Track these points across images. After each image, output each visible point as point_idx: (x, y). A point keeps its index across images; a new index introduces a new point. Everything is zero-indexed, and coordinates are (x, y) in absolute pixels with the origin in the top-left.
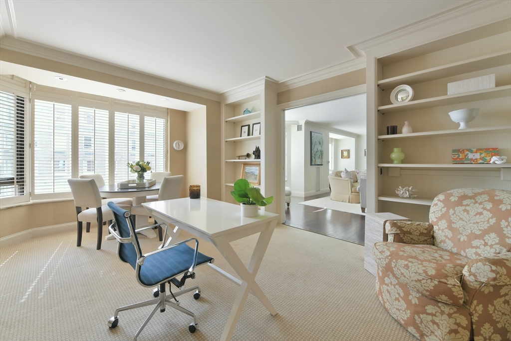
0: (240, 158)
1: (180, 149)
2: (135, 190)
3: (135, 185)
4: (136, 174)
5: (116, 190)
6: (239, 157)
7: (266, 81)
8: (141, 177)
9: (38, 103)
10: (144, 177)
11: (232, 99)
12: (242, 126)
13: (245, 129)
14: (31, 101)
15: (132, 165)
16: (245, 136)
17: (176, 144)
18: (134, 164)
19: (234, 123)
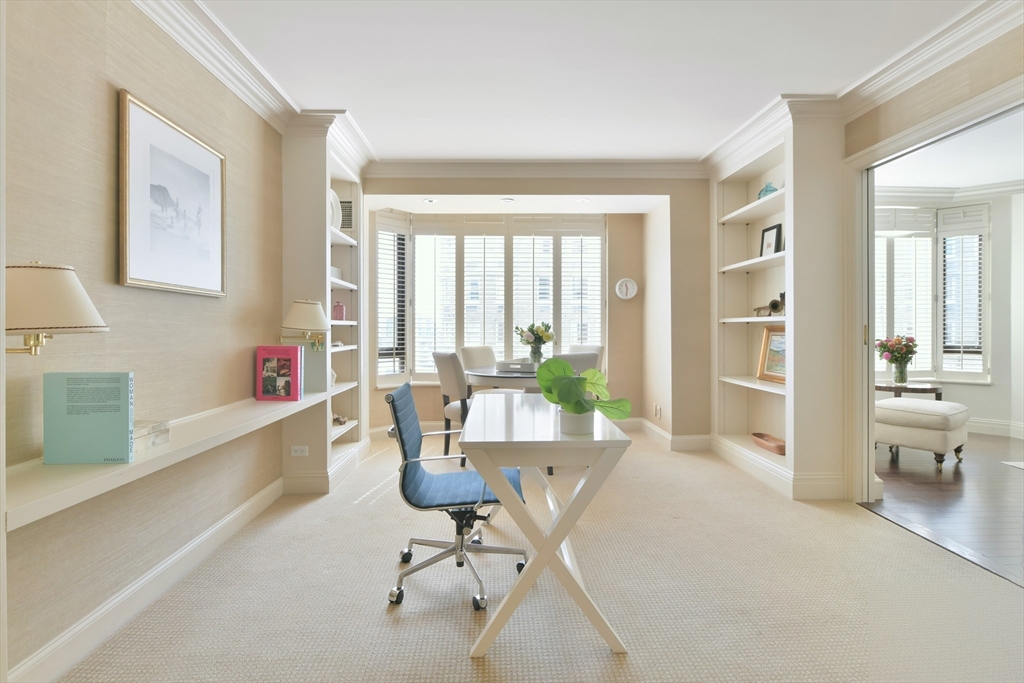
0: (762, 312)
1: (630, 296)
2: (519, 375)
3: (519, 366)
4: (529, 348)
5: (495, 374)
6: (758, 312)
7: (792, 107)
8: (536, 353)
9: (419, 239)
10: (540, 352)
11: (731, 167)
12: (764, 231)
13: (771, 236)
14: (412, 239)
15: (522, 331)
16: (770, 254)
17: (621, 285)
18: (525, 329)
19: (748, 224)
